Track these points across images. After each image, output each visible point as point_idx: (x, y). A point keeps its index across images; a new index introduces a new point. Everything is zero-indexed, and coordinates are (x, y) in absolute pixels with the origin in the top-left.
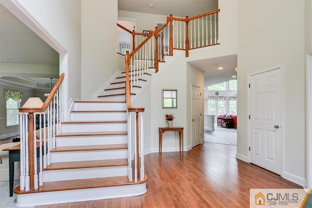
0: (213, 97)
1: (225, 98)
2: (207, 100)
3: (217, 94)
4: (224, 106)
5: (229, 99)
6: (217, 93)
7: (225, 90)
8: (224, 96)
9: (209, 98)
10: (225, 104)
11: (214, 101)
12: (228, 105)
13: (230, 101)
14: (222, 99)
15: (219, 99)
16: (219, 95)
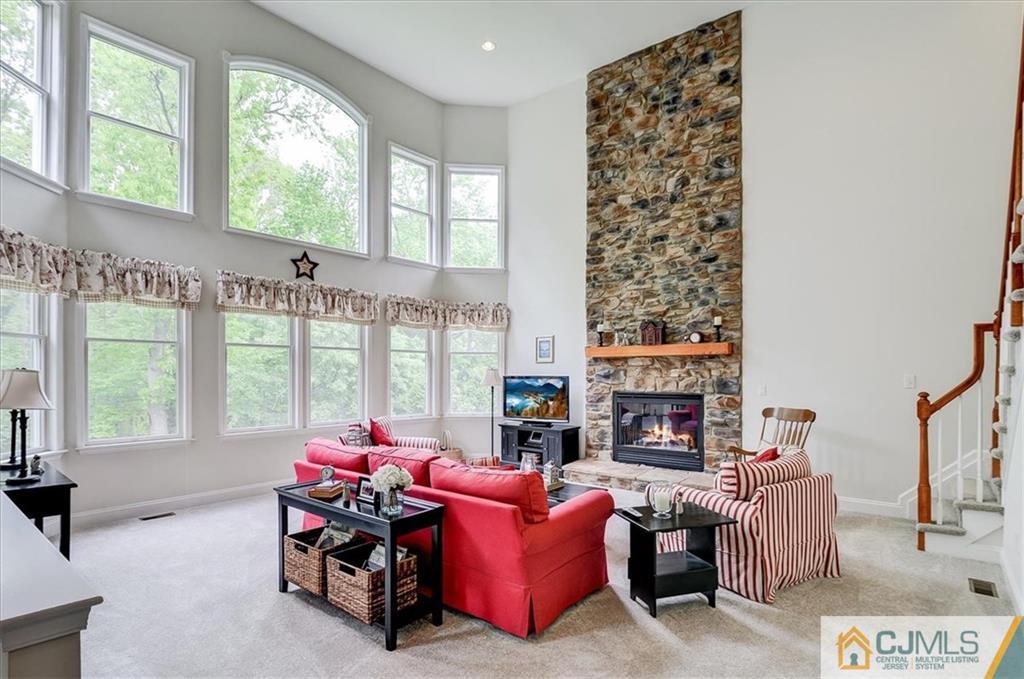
0: (275, 290)
1: (362, 304)
2: (223, 308)
3: (304, 267)
4: (353, 358)
5: (391, 313)
6: (305, 264)
7: (365, 251)
8: (359, 292)
9: (238, 292)
10: (361, 350)
11: (284, 318)
12: (378, 356)
13: (395, 331)
14: (338, 313)
15: (319, 306)
16: (323, 278)
